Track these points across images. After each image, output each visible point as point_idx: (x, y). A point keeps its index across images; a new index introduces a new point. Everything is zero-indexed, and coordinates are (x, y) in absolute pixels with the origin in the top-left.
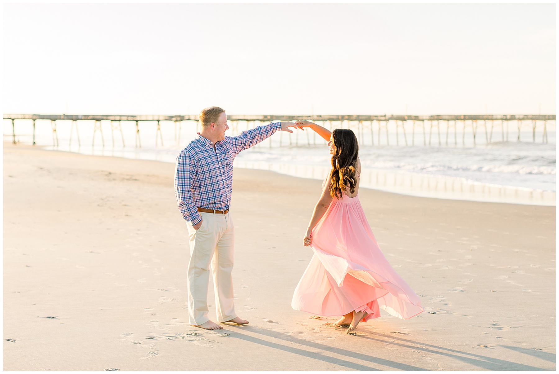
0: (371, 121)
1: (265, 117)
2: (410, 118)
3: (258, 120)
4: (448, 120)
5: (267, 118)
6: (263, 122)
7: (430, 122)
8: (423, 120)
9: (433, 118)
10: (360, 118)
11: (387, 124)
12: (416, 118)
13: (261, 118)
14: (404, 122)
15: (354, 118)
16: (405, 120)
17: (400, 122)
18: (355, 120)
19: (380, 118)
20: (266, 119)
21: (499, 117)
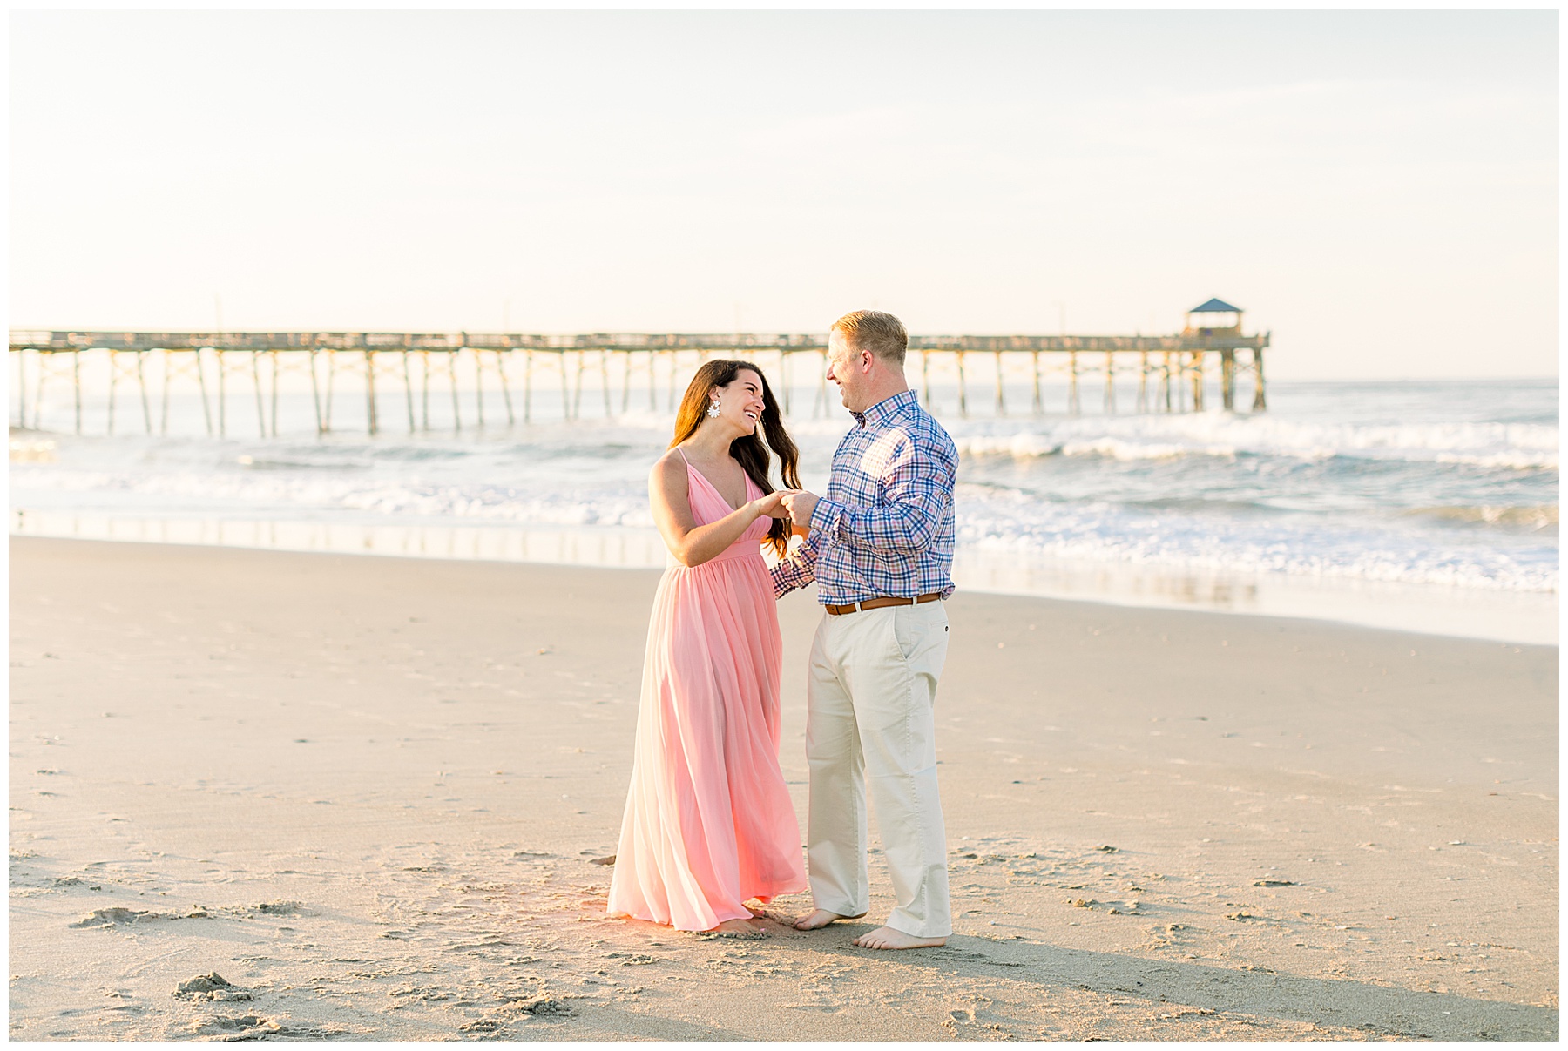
0: (405, 352)
1: (54, 339)
2: (516, 342)
3: (33, 347)
4: (629, 349)
5: (66, 339)
6: (48, 354)
7: (575, 354)
8: (560, 350)
9: (585, 343)
10: (371, 341)
11: (451, 361)
12: (539, 344)
13: (44, 340)
14: (504, 354)
15: (349, 342)
16: (509, 349)
17: (489, 357)
18: (356, 347)
19: (429, 343)
20: (60, 343)
21: (769, 341)
